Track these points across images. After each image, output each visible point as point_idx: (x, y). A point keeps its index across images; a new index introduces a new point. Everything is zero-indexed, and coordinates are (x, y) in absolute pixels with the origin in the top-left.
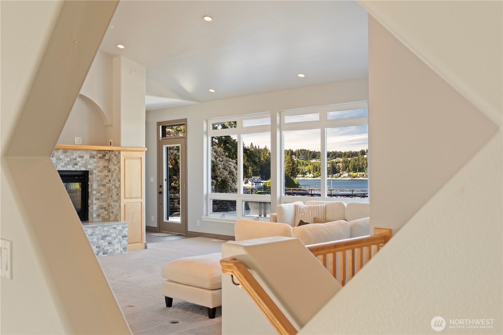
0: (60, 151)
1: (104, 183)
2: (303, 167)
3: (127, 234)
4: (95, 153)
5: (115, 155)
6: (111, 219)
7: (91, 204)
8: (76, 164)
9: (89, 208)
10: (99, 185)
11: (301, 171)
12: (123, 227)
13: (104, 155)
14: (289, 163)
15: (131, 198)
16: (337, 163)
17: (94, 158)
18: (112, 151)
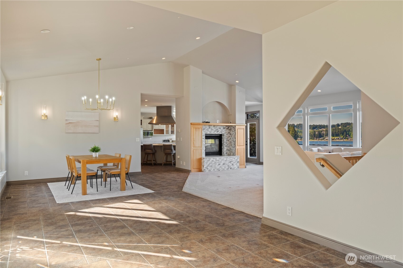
0: (212, 126)
1: (228, 139)
2: (301, 134)
3: (239, 161)
4: (225, 127)
5: (233, 128)
6: (231, 155)
7: (223, 148)
8: (218, 131)
9: (222, 150)
10: (226, 140)
11: (299, 136)
12: (237, 158)
13: (228, 128)
14: (293, 131)
15: (240, 146)
16: (322, 131)
17: (225, 129)
18: (232, 126)
